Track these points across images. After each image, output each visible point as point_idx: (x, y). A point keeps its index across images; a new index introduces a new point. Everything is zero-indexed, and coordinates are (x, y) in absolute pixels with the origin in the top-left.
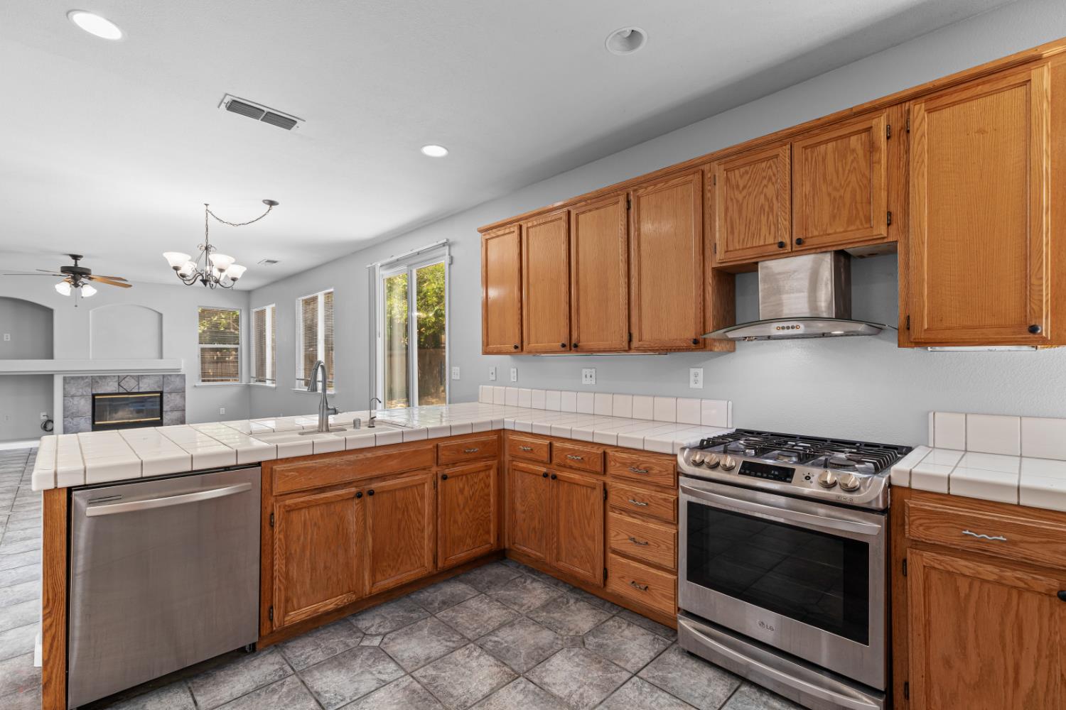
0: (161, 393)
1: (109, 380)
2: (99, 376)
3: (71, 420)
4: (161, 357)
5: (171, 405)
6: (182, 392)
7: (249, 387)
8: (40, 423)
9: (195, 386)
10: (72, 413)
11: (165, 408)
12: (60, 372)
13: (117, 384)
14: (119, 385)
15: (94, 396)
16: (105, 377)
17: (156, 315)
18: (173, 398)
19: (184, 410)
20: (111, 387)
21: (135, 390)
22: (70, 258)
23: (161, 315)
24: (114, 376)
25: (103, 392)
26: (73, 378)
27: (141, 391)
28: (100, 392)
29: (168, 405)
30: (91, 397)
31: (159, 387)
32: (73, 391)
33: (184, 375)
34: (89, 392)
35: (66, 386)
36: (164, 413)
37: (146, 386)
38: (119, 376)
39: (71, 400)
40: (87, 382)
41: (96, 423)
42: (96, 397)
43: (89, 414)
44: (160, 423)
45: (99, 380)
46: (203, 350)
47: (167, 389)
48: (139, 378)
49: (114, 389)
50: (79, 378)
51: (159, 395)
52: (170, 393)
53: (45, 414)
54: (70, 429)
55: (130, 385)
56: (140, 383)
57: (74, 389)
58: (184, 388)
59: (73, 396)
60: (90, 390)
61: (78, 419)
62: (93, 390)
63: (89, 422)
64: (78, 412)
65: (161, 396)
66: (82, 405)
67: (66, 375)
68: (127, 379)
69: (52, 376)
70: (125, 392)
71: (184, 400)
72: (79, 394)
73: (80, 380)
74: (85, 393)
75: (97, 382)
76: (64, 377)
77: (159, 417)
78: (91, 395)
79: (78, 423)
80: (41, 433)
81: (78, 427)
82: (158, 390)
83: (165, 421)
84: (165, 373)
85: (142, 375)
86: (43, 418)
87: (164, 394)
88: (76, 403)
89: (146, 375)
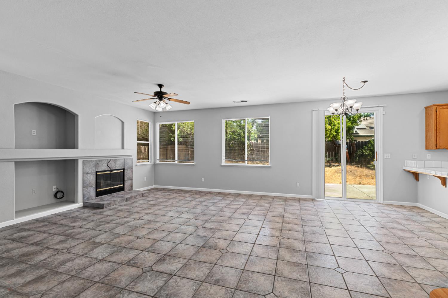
0: (124, 169)
1: (103, 162)
2: (99, 160)
4: (123, 148)
5: (127, 177)
6: (131, 168)
7: (155, 165)
8: (53, 194)
9: (136, 165)
10: (87, 185)
11: (126, 179)
12: (82, 157)
13: (106, 165)
14: (107, 165)
15: (96, 172)
16: (101, 160)
17: (120, 122)
18: (128, 173)
19: (132, 179)
20: (103, 167)
21: (114, 169)
22: (158, 87)
23: (123, 123)
24: (105, 160)
25: (100, 170)
26: (88, 161)
27: (116, 169)
28: (99, 170)
30: (95, 173)
31: (123, 166)
33: (132, 159)
34: (95, 170)
35: (84, 167)
36: (125, 181)
37: (117, 166)
38: (107, 160)
39: (87, 176)
40: (94, 164)
41: (98, 190)
42: (98, 174)
43: (95, 184)
44: (122, 189)
45: (99, 163)
46: (139, 145)
47: (126, 167)
48: (115, 161)
49: (105, 168)
50: (90, 161)
51: (122, 171)
52: (127, 170)
53: (55, 187)
54: (86, 195)
55: (112, 166)
56: (116, 164)
57: (88, 169)
58: (132, 166)
59: (87, 173)
60: (95, 169)
61: (89, 188)
62: (96, 169)
63: (95, 190)
64: (90, 184)
65: (124, 172)
66: (92, 179)
67: (84, 160)
68: (111, 162)
69: (77, 160)
70: (110, 169)
71: (132, 173)
72: (90, 172)
73: (91, 163)
74: (93, 171)
75: (98, 164)
76: (83, 161)
77: (123, 185)
78: (95, 172)
79: (90, 191)
80: (54, 200)
81: (90, 194)
82: (123, 168)
83: (126, 186)
84: (125, 158)
85: (117, 159)
86: (55, 190)
87: (125, 170)
88: (89, 178)
89: (118, 159)
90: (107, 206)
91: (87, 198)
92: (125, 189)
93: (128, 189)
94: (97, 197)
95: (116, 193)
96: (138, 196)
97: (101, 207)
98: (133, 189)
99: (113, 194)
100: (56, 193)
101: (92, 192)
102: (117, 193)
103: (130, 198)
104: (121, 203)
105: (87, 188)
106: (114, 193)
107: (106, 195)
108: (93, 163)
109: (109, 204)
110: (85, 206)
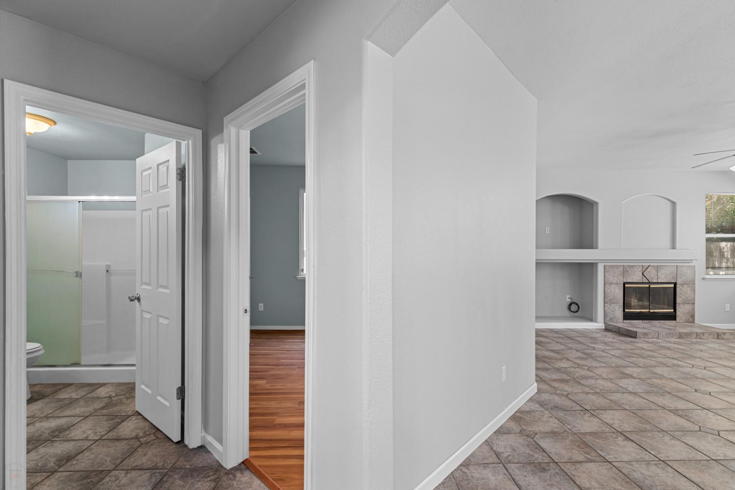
0: (675, 284)
1: (635, 269)
2: (628, 265)
3: (609, 306)
4: (674, 247)
5: (683, 297)
6: (692, 284)
8: (566, 305)
9: (704, 279)
10: (610, 300)
11: (678, 300)
12: (603, 261)
14: (643, 274)
16: (633, 266)
17: (669, 203)
18: (685, 290)
19: (694, 304)
20: (636, 277)
21: (656, 281)
23: (674, 204)
24: (640, 266)
25: (631, 281)
26: (611, 267)
27: (659, 281)
28: (629, 281)
29: (681, 297)
30: (622, 285)
31: (673, 278)
32: (611, 279)
33: (694, 267)
34: (622, 280)
35: (606, 274)
36: (677, 305)
37: (663, 277)
38: (643, 266)
39: (609, 287)
40: (620, 271)
41: (626, 310)
42: (626, 286)
43: (622, 301)
44: (672, 317)
45: (628, 269)
46: (709, 240)
47: (681, 280)
48: (657, 268)
49: (639, 278)
50: (614, 266)
51: (672, 285)
52: (682, 285)
54: (609, 314)
55: (652, 276)
56: (659, 273)
57: (611, 277)
58: (694, 280)
59: (611, 284)
60: (622, 278)
61: (613, 305)
62: (624, 279)
63: (622, 309)
64: (614, 299)
65: (675, 288)
66: (618, 293)
67: (605, 264)
68: (649, 269)
69: (596, 264)
70: (647, 281)
71: (695, 293)
72: (615, 281)
73: (615, 269)
74: (619, 281)
75: (627, 271)
76: (605, 266)
77: (673, 311)
78: (623, 283)
79: (614, 309)
80: (567, 313)
81: (614, 313)
82: (673, 281)
83: (678, 313)
84: (678, 264)
85: (661, 266)
86: (569, 300)
87: (677, 286)
88: (612, 290)
89: (664, 266)
90: (642, 336)
91: (610, 319)
92: (677, 319)
93: (683, 318)
94: (625, 321)
95: (658, 321)
96: (705, 335)
97: (632, 335)
98: (696, 322)
99: (653, 321)
100: (570, 305)
101: (618, 312)
102: (662, 321)
103: (688, 335)
104: (668, 338)
105: (610, 305)
106: (656, 321)
107: (641, 321)
108: (620, 269)
109: (645, 334)
110: (607, 329)
